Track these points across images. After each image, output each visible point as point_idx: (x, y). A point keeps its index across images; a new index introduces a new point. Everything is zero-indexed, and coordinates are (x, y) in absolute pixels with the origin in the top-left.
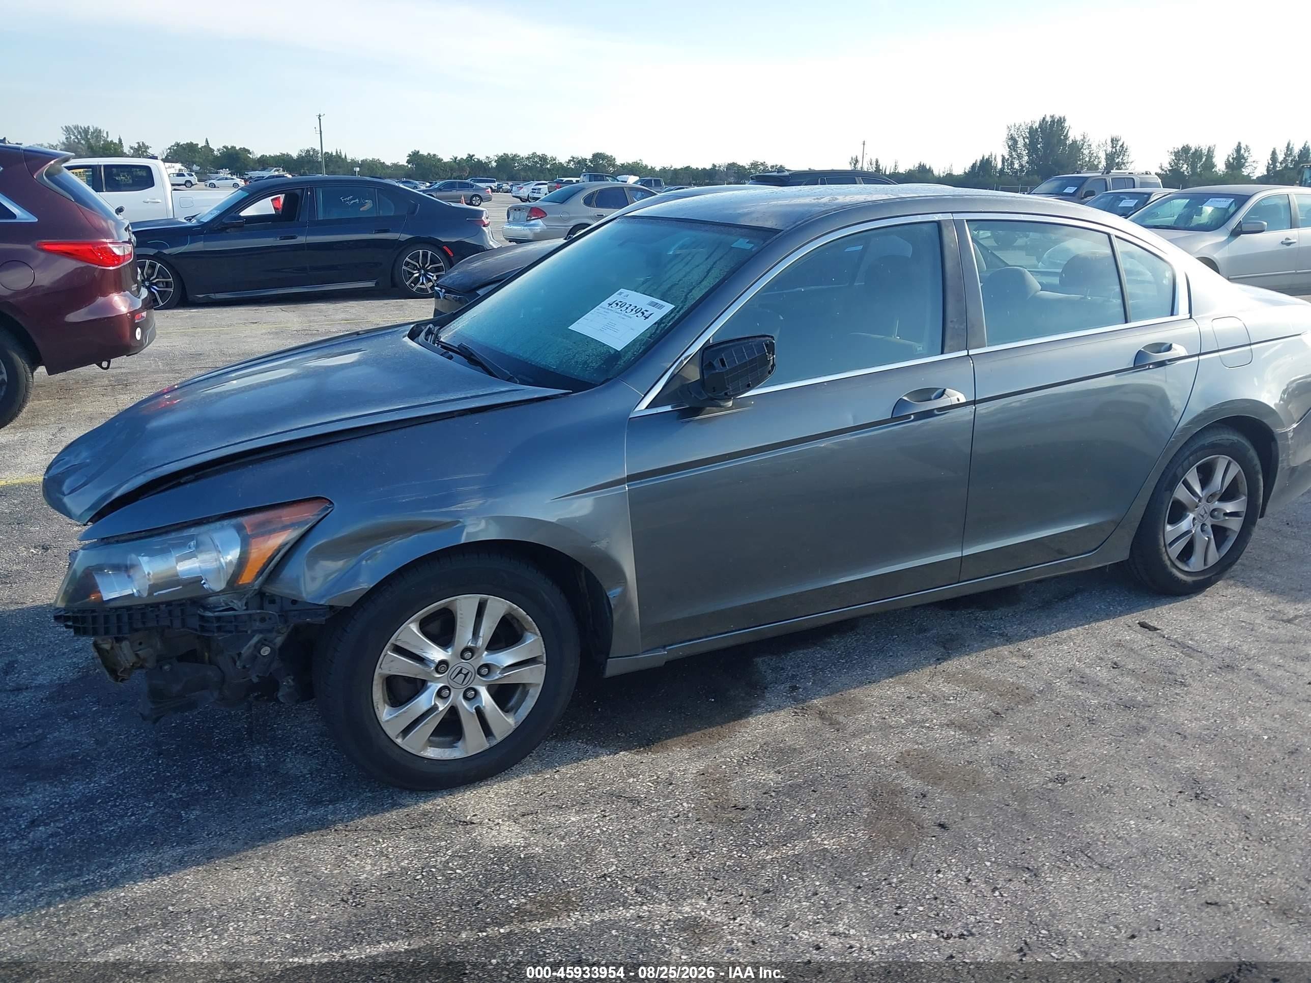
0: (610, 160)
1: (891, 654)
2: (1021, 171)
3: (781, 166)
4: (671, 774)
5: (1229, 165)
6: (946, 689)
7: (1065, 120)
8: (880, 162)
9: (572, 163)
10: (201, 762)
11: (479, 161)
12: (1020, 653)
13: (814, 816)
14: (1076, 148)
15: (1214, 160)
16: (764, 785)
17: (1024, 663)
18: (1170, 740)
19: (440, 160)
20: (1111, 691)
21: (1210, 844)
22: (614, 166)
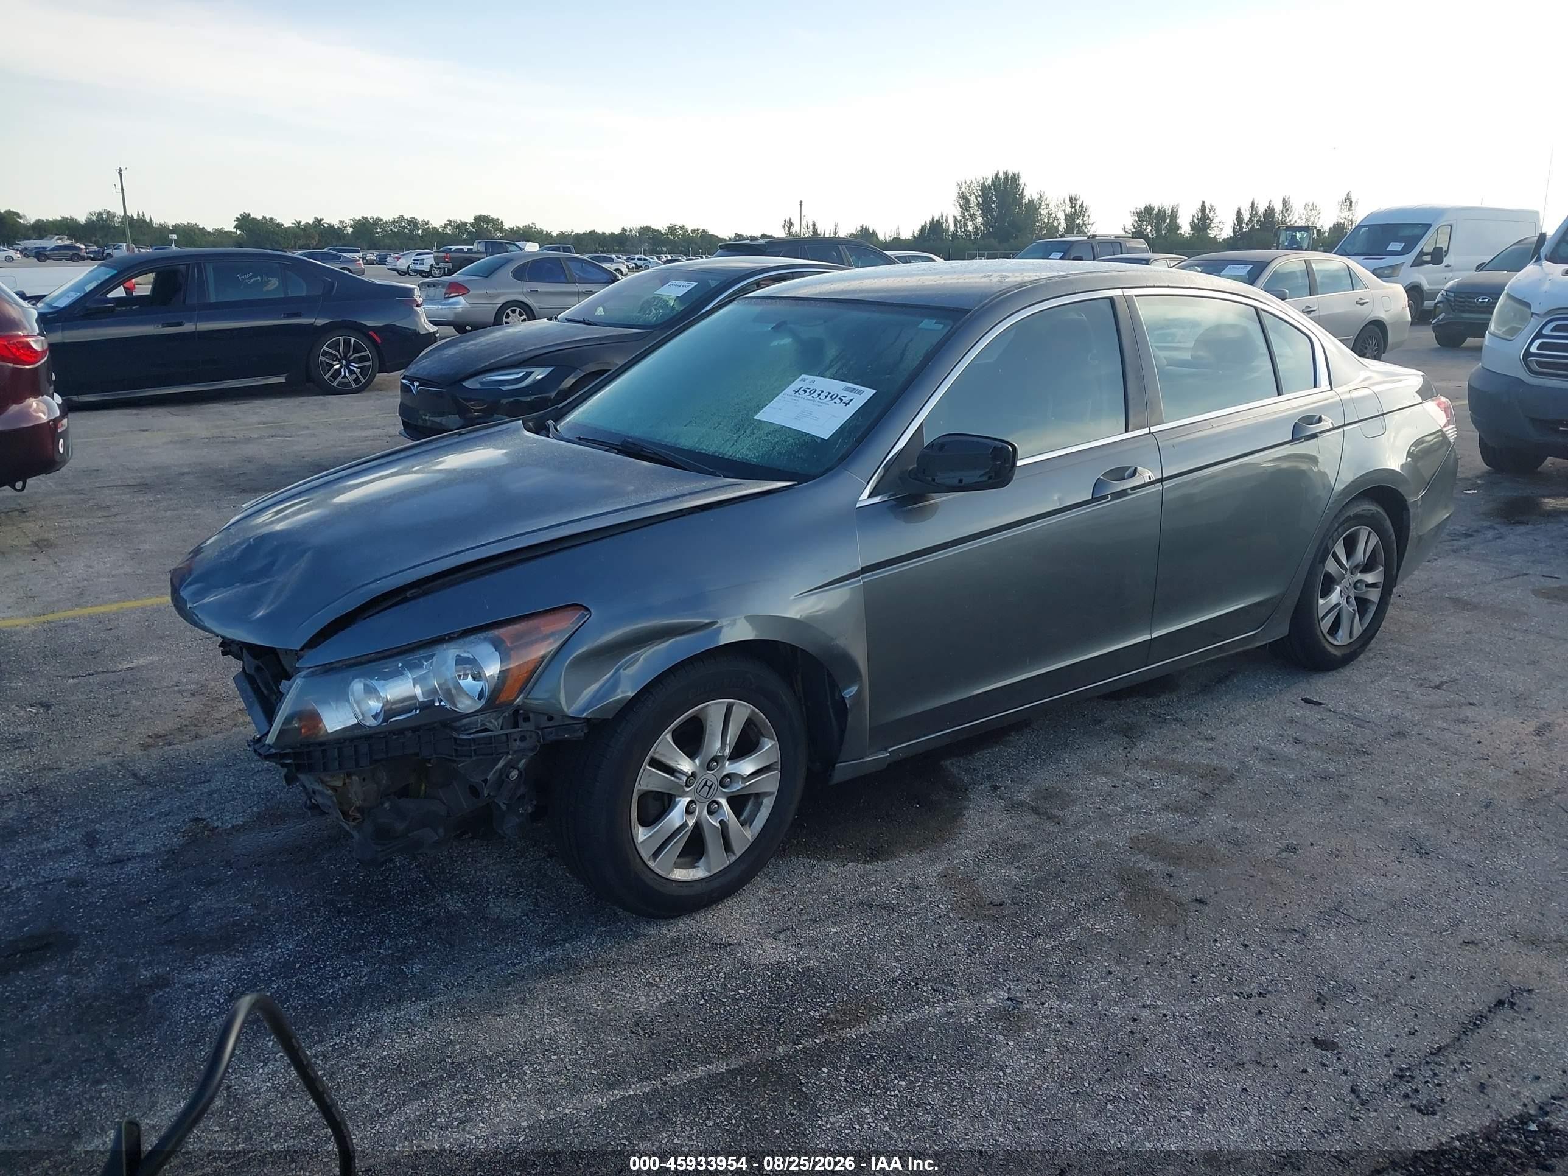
0: (497, 224)
1: (1077, 746)
2: (976, 234)
3: (704, 230)
4: (912, 879)
5: (1194, 226)
6: (1146, 775)
7: (1019, 177)
8: (817, 225)
9: (449, 227)
10: (392, 916)
11: (331, 227)
12: (1202, 736)
13: (1073, 904)
14: (1033, 208)
15: (1178, 221)
16: (1010, 881)
17: (1211, 745)
18: (1374, 804)
19: (279, 225)
20: (1303, 765)
21: (1447, 893)
22: (501, 230)
